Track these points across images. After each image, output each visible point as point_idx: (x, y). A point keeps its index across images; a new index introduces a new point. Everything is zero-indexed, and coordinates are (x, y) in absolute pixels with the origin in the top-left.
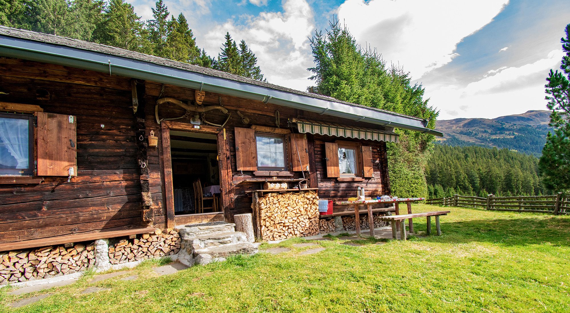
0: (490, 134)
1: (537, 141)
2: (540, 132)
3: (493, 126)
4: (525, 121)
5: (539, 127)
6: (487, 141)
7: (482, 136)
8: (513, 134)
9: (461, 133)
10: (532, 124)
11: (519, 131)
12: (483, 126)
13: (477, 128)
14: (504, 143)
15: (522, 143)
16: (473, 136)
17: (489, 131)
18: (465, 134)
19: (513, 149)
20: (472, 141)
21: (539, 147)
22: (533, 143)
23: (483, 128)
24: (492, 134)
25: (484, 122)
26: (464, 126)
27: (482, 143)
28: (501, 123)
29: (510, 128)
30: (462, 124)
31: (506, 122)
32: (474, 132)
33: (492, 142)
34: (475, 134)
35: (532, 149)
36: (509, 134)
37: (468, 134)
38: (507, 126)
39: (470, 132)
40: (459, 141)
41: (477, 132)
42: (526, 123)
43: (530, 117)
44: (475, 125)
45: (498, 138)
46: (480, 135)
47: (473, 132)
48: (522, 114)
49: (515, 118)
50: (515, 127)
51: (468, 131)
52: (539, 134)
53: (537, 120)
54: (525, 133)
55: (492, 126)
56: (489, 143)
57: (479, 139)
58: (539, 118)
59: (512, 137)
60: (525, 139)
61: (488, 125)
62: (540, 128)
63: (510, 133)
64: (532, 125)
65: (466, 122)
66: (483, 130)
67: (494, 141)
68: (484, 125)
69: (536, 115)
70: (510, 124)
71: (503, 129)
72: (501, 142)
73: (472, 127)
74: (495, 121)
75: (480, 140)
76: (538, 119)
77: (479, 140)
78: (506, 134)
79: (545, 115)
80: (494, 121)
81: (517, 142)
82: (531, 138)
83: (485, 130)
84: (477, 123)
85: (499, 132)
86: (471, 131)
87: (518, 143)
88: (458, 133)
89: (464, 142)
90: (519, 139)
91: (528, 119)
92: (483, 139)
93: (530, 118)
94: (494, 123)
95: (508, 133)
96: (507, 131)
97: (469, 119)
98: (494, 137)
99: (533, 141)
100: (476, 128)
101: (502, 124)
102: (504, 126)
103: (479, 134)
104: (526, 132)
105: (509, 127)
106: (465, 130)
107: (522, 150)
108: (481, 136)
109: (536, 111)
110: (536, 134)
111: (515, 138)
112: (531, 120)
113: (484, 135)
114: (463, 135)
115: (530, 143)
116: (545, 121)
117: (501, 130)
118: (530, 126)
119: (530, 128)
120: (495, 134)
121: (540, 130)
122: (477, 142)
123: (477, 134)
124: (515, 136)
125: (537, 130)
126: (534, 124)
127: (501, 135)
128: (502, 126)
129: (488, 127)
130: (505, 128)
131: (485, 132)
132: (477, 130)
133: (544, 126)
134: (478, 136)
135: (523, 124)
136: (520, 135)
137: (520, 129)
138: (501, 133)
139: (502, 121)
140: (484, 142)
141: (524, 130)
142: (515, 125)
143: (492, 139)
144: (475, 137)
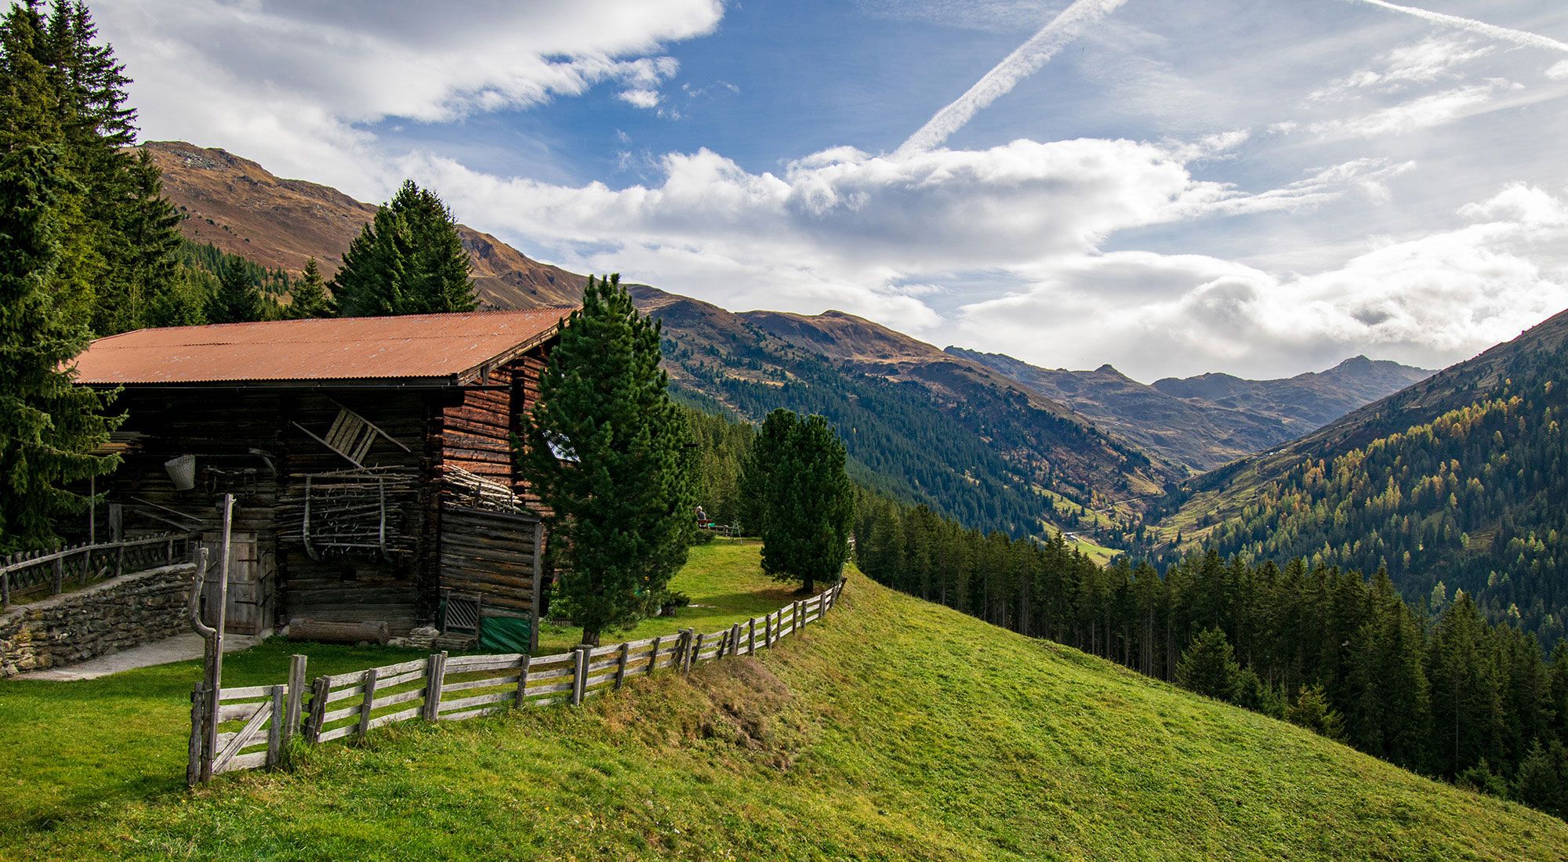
0: (724, 361)
2: (847, 382)
3: (734, 337)
4: (817, 341)
5: (848, 367)
6: (713, 383)
7: (702, 364)
8: (783, 377)
10: (832, 354)
11: (799, 368)
12: (708, 330)
13: (691, 333)
14: (757, 399)
17: (723, 352)
23: (708, 337)
24: (729, 363)
25: (712, 318)
27: (699, 386)
28: (756, 333)
29: (777, 354)
31: (770, 334)
32: (681, 346)
33: (727, 391)
34: (684, 354)
36: (771, 374)
38: (770, 345)
39: (669, 341)
41: (689, 348)
42: (819, 348)
43: (832, 331)
44: (687, 322)
45: (742, 379)
46: (694, 361)
48: (814, 317)
49: (793, 324)
50: (790, 355)
52: (844, 388)
53: (846, 344)
54: (812, 377)
55: (730, 337)
56: (717, 391)
58: (852, 339)
59: (780, 384)
60: (811, 397)
61: (722, 332)
62: (850, 371)
63: (776, 370)
64: (831, 356)
66: (706, 343)
67: (732, 386)
68: (713, 326)
69: (844, 329)
70: (780, 343)
71: (759, 354)
72: (751, 395)
73: (679, 326)
74: (743, 320)
75: (696, 375)
76: (848, 340)
77: (692, 377)
78: (765, 372)
79: (867, 333)
80: (738, 322)
82: (824, 398)
83: (712, 347)
84: (693, 318)
85: (746, 360)
86: (674, 341)
90: (796, 394)
91: (826, 338)
92: (703, 376)
93: (830, 334)
94: (739, 329)
95: (770, 368)
96: (768, 362)
97: (672, 296)
98: (732, 375)
99: (827, 408)
100: (688, 331)
101: (760, 338)
102: (762, 344)
103: (696, 355)
104: (815, 376)
105: (776, 350)
108: (698, 364)
109: (847, 317)
110: (838, 387)
111: (786, 388)
112: (832, 341)
113: (707, 361)
116: (863, 353)
117: (752, 356)
118: (826, 359)
119: (826, 364)
120: (738, 365)
121: (849, 378)
122: (684, 381)
123: (690, 353)
124: (786, 385)
125: (841, 375)
126: (836, 356)
127: (752, 372)
128: (758, 341)
129: (722, 339)
130: (765, 350)
131: (712, 352)
132: (689, 338)
133: (860, 366)
134: (690, 362)
135: (812, 350)
136: (799, 381)
137: (800, 364)
138: (753, 366)
139: (760, 328)
140: (704, 386)
141: (810, 369)
142: (791, 347)
143: (726, 381)
144: (683, 365)
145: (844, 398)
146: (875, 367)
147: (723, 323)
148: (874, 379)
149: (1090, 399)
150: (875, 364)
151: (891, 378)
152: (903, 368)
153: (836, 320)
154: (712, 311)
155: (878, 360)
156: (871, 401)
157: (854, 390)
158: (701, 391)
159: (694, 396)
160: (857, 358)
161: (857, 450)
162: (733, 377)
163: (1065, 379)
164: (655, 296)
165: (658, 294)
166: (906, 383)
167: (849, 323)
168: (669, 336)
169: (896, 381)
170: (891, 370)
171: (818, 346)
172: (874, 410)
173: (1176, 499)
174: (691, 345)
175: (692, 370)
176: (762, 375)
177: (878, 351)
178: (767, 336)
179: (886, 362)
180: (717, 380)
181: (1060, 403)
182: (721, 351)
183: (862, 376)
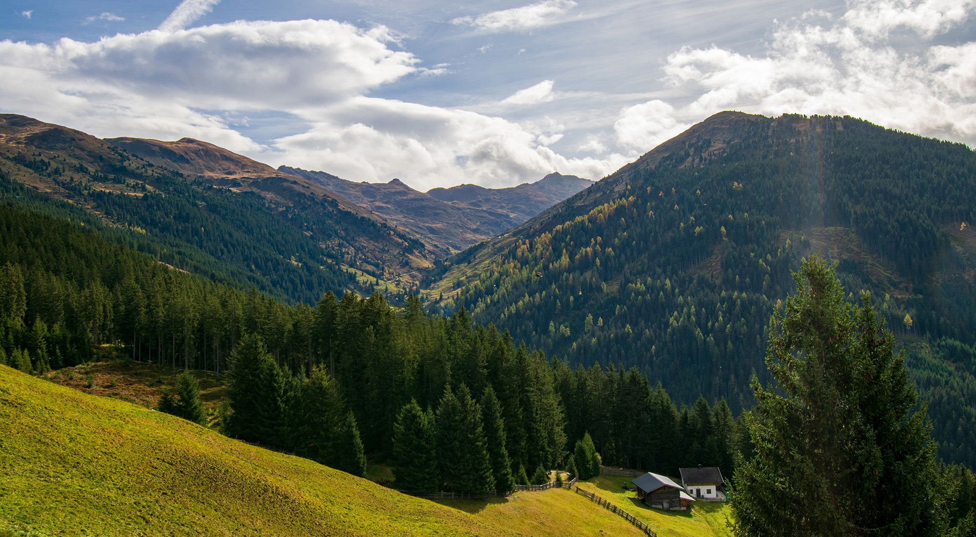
0: (92, 176)
1: (188, 214)
2: (197, 193)
3: (101, 158)
4: (175, 161)
5: (199, 182)
6: (81, 194)
7: (72, 179)
8: (144, 189)
9: (19, 160)
10: (186, 171)
11: (157, 182)
12: (78, 152)
13: (63, 155)
14: (120, 206)
15: (159, 214)
16: (49, 176)
17: (92, 170)
18: (29, 165)
19: (138, 225)
20: (44, 188)
21: (190, 229)
22: (179, 218)
23: (77, 158)
24: (96, 179)
25: (82, 143)
26: (30, 140)
27: (69, 197)
28: (120, 155)
29: (139, 171)
30: (24, 135)
31: (133, 155)
32: (54, 165)
33: (94, 201)
34: (56, 172)
35: (177, 231)
36: (133, 187)
37: (38, 167)
38: (133, 164)
39: (42, 161)
40: (9, 182)
41: (61, 166)
42: (176, 167)
43: (186, 153)
44: (59, 145)
45: (108, 191)
46: (66, 177)
47: (52, 163)
48: (172, 143)
49: (154, 148)
50: (150, 172)
51: (38, 159)
52: (194, 197)
53: (198, 163)
54: (168, 189)
55: (98, 158)
56: (85, 201)
57: (63, 185)
58: (203, 160)
59: (141, 195)
60: (166, 204)
61: (91, 154)
62: (201, 184)
63: (137, 184)
64: (185, 173)
65: (37, 130)
66: (76, 162)
67: (98, 197)
68: (82, 149)
69: (196, 152)
70: (142, 162)
71: (124, 171)
72: (115, 204)
73: (52, 149)
74: (109, 145)
75: (66, 188)
76: (200, 161)
77: (62, 190)
78: (128, 185)
79: (215, 155)
80: (105, 146)
81: (147, 210)
82: (178, 205)
83: (81, 165)
84: (65, 142)
85: (112, 176)
86: (46, 160)
87: (151, 213)
88: (11, 160)
89: (22, 189)
90: (154, 202)
91: (181, 159)
92: (74, 189)
93: (185, 156)
94: (106, 152)
95: (132, 182)
96: (131, 178)
97: (45, 125)
98: (99, 187)
99: (180, 213)
100: (60, 153)
101: (123, 158)
102: (126, 163)
103: (66, 172)
104: (171, 189)
105: (138, 168)
106: (30, 152)
107: (157, 231)
108: (68, 180)
109: (199, 143)
110: (190, 196)
111: (145, 198)
112: (187, 162)
113: (77, 177)
114: (22, 167)
115: (174, 218)
116: (212, 170)
117: (119, 172)
118: (181, 175)
119: (181, 179)
120: (104, 180)
121: (200, 190)
122: (55, 193)
123: (61, 171)
124: (146, 195)
125: (193, 187)
126: (190, 173)
127: (117, 186)
128: (122, 161)
129: (91, 159)
130: (129, 168)
131: (82, 169)
132: (61, 159)
133: (210, 180)
134: (61, 178)
135: (168, 168)
136: (157, 192)
137: (158, 179)
138: (117, 181)
139: (125, 150)
140: (73, 197)
141: (166, 183)
142: (151, 165)
143: (93, 193)
144: (54, 180)
145: (195, 205)
146: (223, 181)
147: (92, 147)
148: (220, 190)
149: (385, 203)
150: (223, 178)
151: (234, 190)
152: (244, 181)
153: (190, 145)
154: (81, 137)
155: (224, 176)
156: (217, 206)
157: (203, 199)
158: (70, 201)
159: (63, 205)
160: (208, 174)
161: (205, 244)
162: (98, 189)
163: (368, 190)
164: (30, 124)
165: (34, 122)
166: (246, 193)
167: (201, 148)
168: (43, 157)
169: (238, 191)
170: (235, 183)
171: (175, 165)
172: (219, 213)
173: (441, 271)
174: (63, 164)
175: (63, 184)
176: (125, 188)
177: (224, 169)
178: (131, 157)
179: (231, 177)
180: (86, 192)
181: (363, 207)
182: (90, 169)
183: (210, 188)
